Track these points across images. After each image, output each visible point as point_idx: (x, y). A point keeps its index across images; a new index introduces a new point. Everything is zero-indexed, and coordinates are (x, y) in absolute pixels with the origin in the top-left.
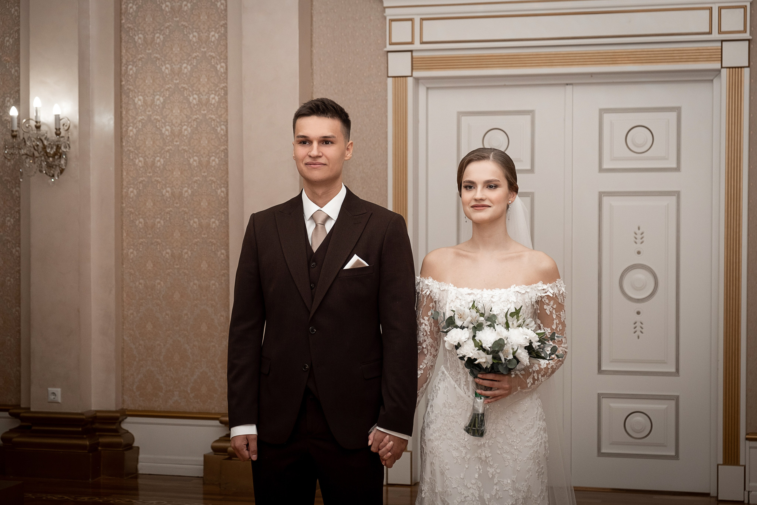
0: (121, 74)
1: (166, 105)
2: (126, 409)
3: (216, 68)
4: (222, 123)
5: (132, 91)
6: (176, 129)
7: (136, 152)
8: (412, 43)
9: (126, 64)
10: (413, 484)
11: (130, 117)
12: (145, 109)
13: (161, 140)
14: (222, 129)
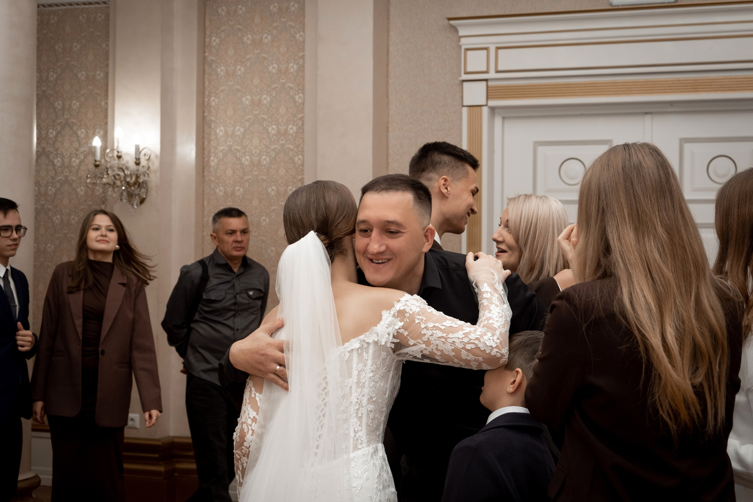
0: (203, 105)
1: (246, 136)
3: (294, 98)
4: (300, 153)
5: (214, 122)
6: (255, 159)
7: (217, 181)
8: (487, 72)
9: (209, 96)
11: (212, 148)
12: (226, 139)
13: (241, 170)
14: (299, 159)
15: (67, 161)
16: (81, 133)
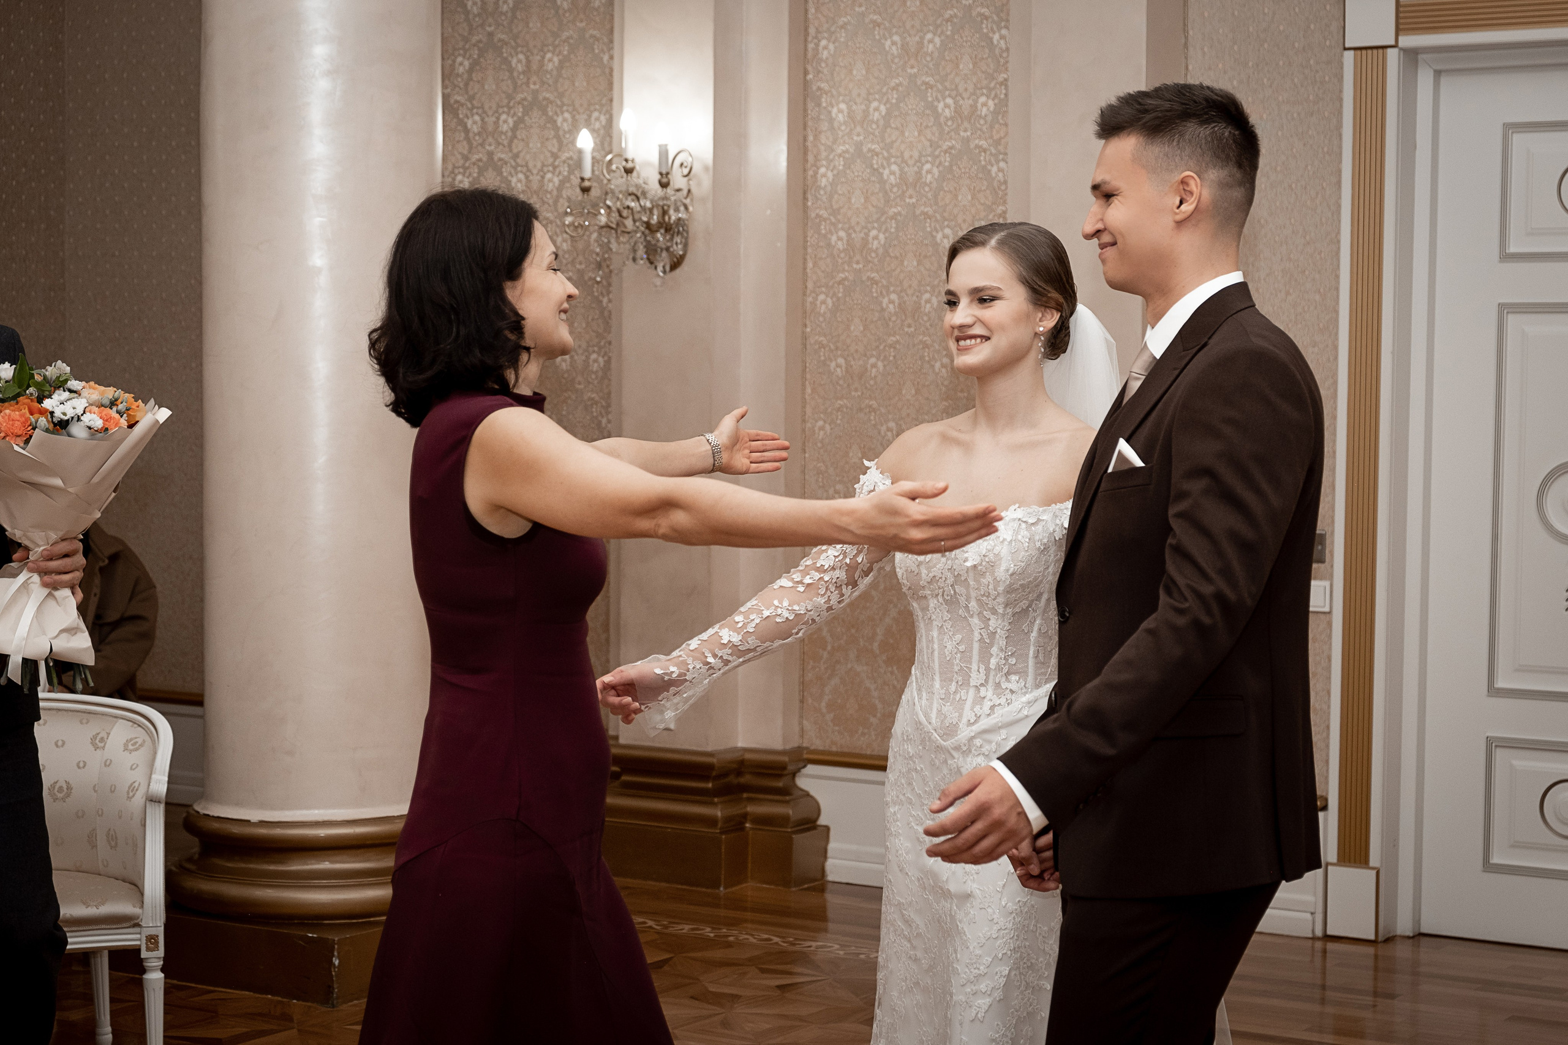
0: (804, 58)
1: (892, 121)
2: (807, 748)
3: (991, 39)
4: (1000, 157)
5: (826, 93)
6: (910, 171)
7: (833, 220)
9: (816, 37)
10: (1380, 939)
11: (822, 148)
12: (851, 130)
13: (881, 195)
14: (1000, 170)
15: (535, 179)
16: (563, 120)
